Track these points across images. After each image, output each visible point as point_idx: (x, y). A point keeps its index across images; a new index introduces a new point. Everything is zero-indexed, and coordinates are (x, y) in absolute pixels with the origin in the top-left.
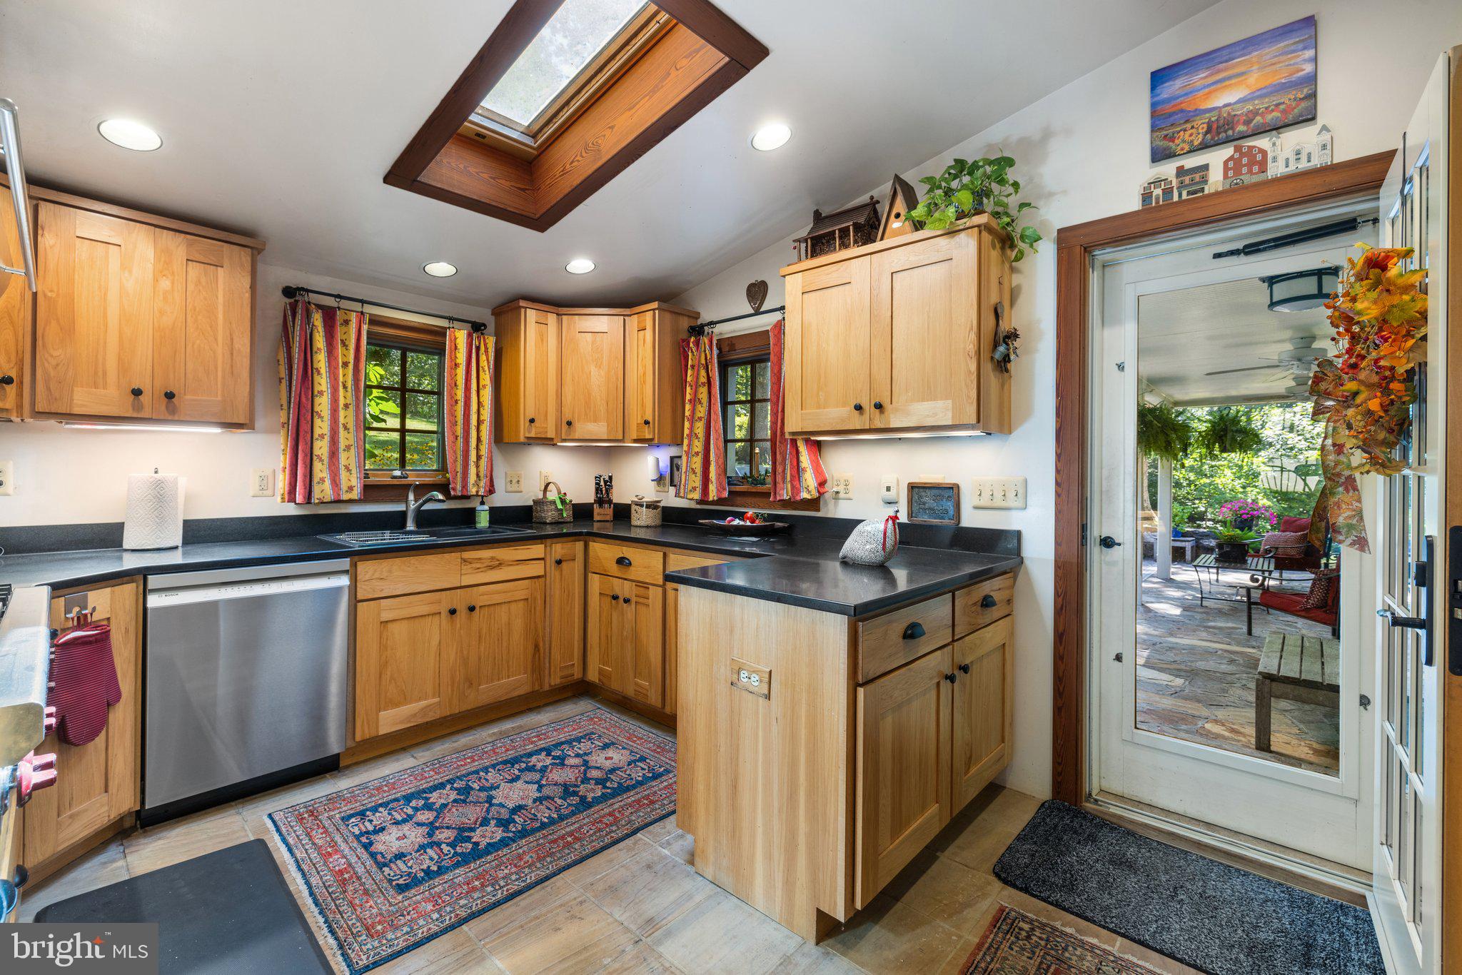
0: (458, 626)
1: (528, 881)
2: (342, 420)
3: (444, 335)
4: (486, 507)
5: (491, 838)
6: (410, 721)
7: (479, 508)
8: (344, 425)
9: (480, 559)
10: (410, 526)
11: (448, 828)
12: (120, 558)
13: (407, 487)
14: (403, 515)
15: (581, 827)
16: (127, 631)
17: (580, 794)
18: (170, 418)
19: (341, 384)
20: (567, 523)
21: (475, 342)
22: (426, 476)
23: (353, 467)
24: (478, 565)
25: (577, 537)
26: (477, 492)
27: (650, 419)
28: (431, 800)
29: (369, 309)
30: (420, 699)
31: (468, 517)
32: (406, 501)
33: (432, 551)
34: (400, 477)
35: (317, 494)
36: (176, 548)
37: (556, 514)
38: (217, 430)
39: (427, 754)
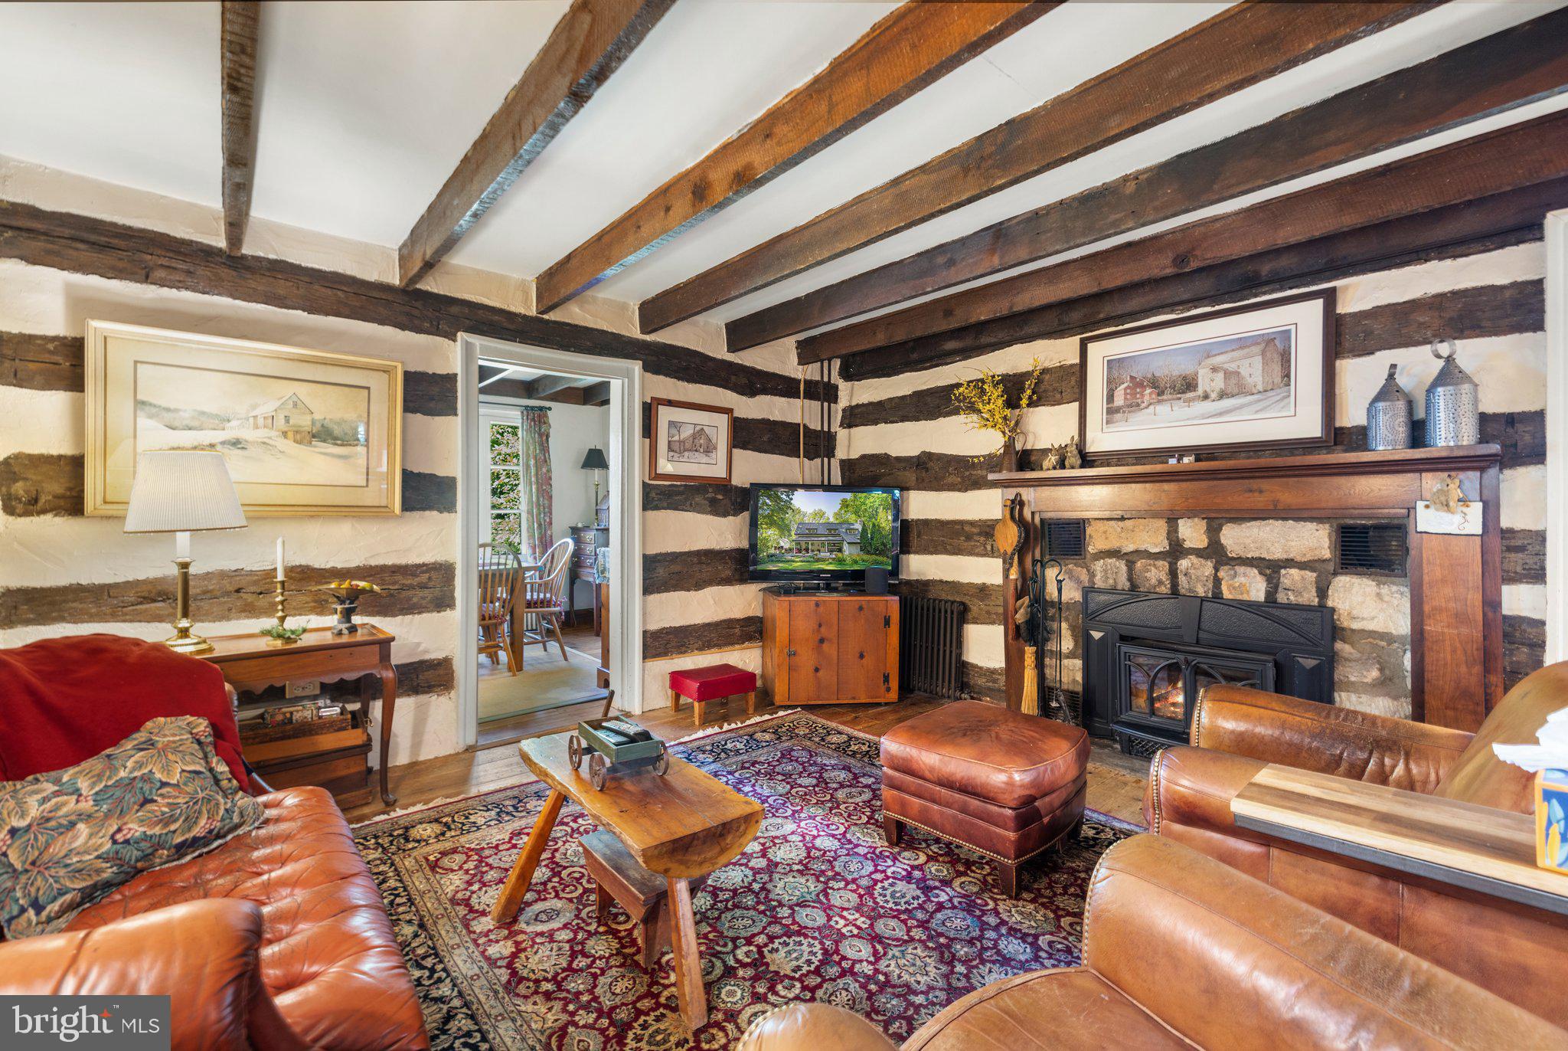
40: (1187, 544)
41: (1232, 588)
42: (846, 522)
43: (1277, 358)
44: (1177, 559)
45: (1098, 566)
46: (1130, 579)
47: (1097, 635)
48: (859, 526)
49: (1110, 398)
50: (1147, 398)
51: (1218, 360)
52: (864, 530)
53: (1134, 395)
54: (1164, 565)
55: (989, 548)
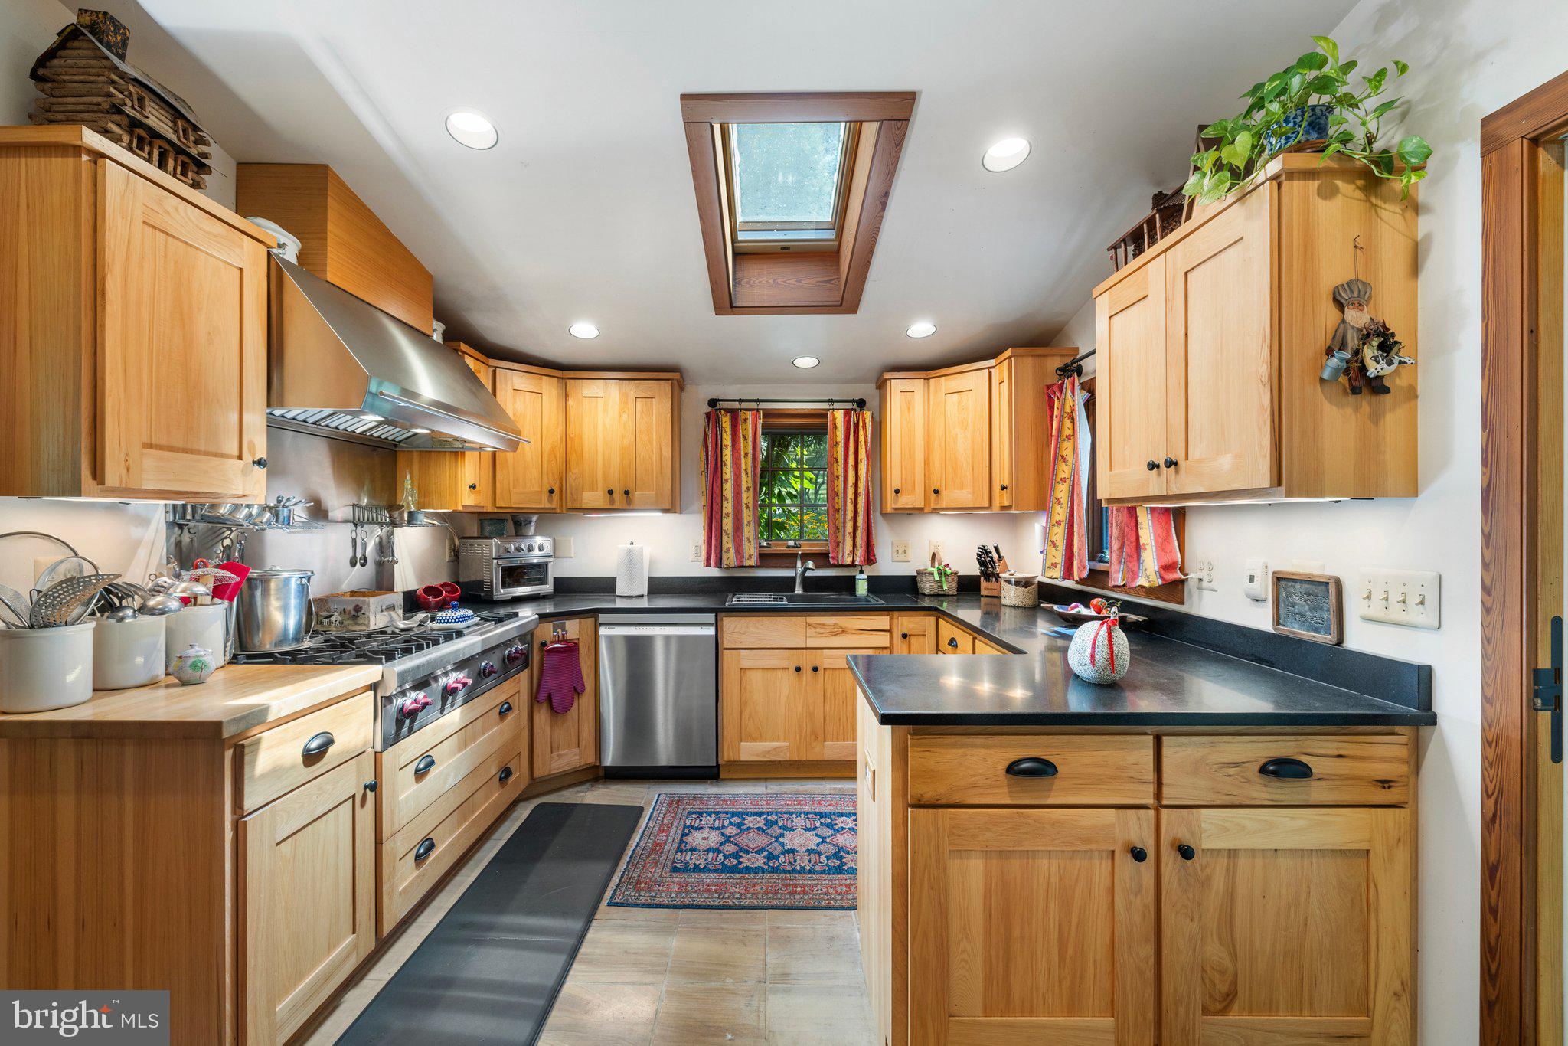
0: (804, 683)
1: (743, 903)
2: (744, 500)
3: (825, 416)
4: (864, 576)
5: (753, 864)
6: (764, 756)
7: (859, 576)
8: (746, 504)
9: (824, 625)
10: (799, 591)
11: (736, 844)
12: (615, 601)
13: (795, 555)
14: (793, 579)
15: (816, 885)
16: (589, 647)
17: (844, 860)
18: (628, 508)
19: (743, 471)
20: (948, 595)
21: (853, 419)
22: (817, 545)
23: (752, 539)
24: (822, 631)
25: (928, 612)
26: (853, 561)
27: (1006, 484)
28: (746, 822)
29: (763, 406)
30: (773, 740)
31: (848, 585)
32: (795, 567)
33: (782, 613)
34: (793, 547)
35: (725, 562)
36: (643, 596)
37: (936, 586)
38: (659, 514)
39: (775, 787)
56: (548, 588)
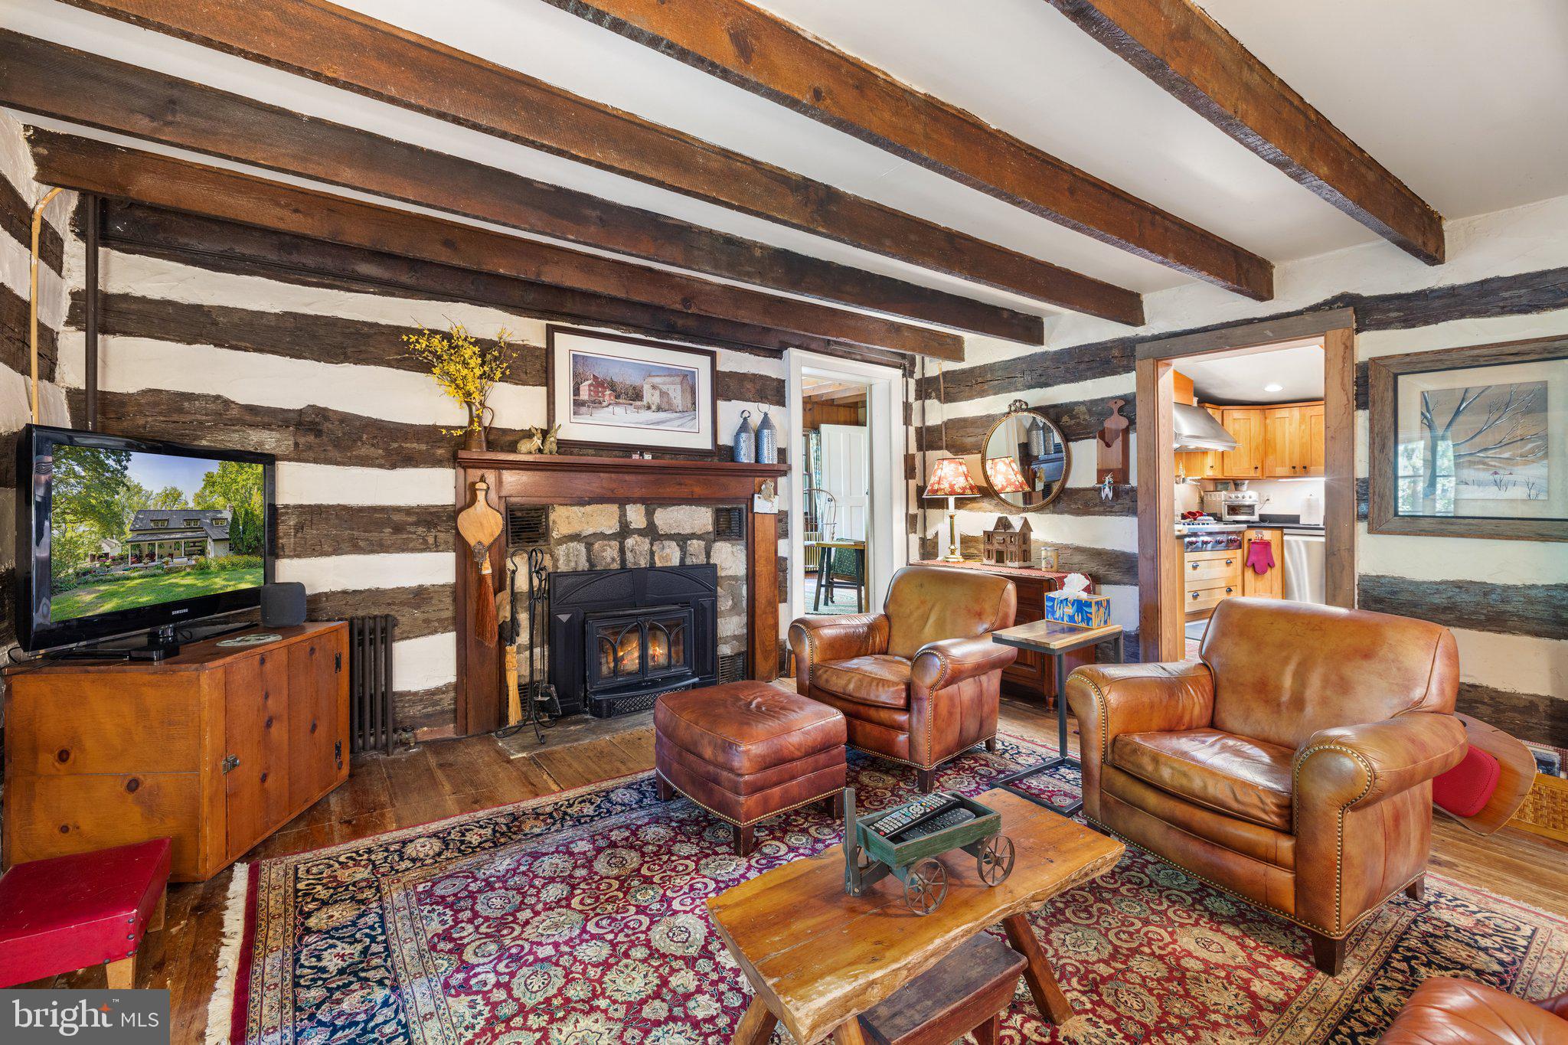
18: (1305, 476)
40: (633, 526)
41: (661, 558)
42: (212, 509)
43: (689, 390)
44: (625, 538)
45: (561, 551)
46: (589, 560)
47: (564, 618)
48: (227, 515)
49: (576, 391)
50: (607, 398)
51: (657, 380)
52: (235, 520)
53: (597, 392)
54: (615, 544)
55: (431, 540)
56: (1256, 518)
